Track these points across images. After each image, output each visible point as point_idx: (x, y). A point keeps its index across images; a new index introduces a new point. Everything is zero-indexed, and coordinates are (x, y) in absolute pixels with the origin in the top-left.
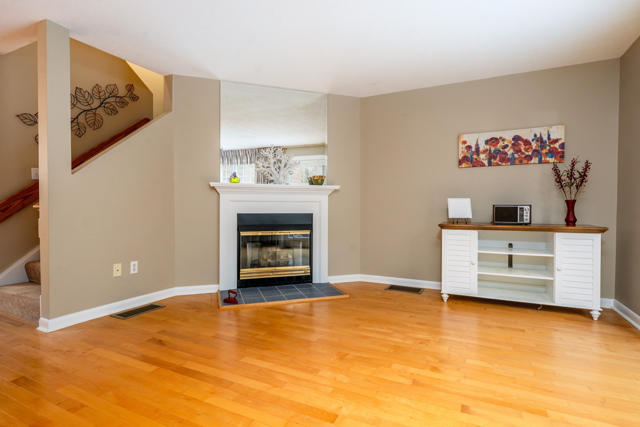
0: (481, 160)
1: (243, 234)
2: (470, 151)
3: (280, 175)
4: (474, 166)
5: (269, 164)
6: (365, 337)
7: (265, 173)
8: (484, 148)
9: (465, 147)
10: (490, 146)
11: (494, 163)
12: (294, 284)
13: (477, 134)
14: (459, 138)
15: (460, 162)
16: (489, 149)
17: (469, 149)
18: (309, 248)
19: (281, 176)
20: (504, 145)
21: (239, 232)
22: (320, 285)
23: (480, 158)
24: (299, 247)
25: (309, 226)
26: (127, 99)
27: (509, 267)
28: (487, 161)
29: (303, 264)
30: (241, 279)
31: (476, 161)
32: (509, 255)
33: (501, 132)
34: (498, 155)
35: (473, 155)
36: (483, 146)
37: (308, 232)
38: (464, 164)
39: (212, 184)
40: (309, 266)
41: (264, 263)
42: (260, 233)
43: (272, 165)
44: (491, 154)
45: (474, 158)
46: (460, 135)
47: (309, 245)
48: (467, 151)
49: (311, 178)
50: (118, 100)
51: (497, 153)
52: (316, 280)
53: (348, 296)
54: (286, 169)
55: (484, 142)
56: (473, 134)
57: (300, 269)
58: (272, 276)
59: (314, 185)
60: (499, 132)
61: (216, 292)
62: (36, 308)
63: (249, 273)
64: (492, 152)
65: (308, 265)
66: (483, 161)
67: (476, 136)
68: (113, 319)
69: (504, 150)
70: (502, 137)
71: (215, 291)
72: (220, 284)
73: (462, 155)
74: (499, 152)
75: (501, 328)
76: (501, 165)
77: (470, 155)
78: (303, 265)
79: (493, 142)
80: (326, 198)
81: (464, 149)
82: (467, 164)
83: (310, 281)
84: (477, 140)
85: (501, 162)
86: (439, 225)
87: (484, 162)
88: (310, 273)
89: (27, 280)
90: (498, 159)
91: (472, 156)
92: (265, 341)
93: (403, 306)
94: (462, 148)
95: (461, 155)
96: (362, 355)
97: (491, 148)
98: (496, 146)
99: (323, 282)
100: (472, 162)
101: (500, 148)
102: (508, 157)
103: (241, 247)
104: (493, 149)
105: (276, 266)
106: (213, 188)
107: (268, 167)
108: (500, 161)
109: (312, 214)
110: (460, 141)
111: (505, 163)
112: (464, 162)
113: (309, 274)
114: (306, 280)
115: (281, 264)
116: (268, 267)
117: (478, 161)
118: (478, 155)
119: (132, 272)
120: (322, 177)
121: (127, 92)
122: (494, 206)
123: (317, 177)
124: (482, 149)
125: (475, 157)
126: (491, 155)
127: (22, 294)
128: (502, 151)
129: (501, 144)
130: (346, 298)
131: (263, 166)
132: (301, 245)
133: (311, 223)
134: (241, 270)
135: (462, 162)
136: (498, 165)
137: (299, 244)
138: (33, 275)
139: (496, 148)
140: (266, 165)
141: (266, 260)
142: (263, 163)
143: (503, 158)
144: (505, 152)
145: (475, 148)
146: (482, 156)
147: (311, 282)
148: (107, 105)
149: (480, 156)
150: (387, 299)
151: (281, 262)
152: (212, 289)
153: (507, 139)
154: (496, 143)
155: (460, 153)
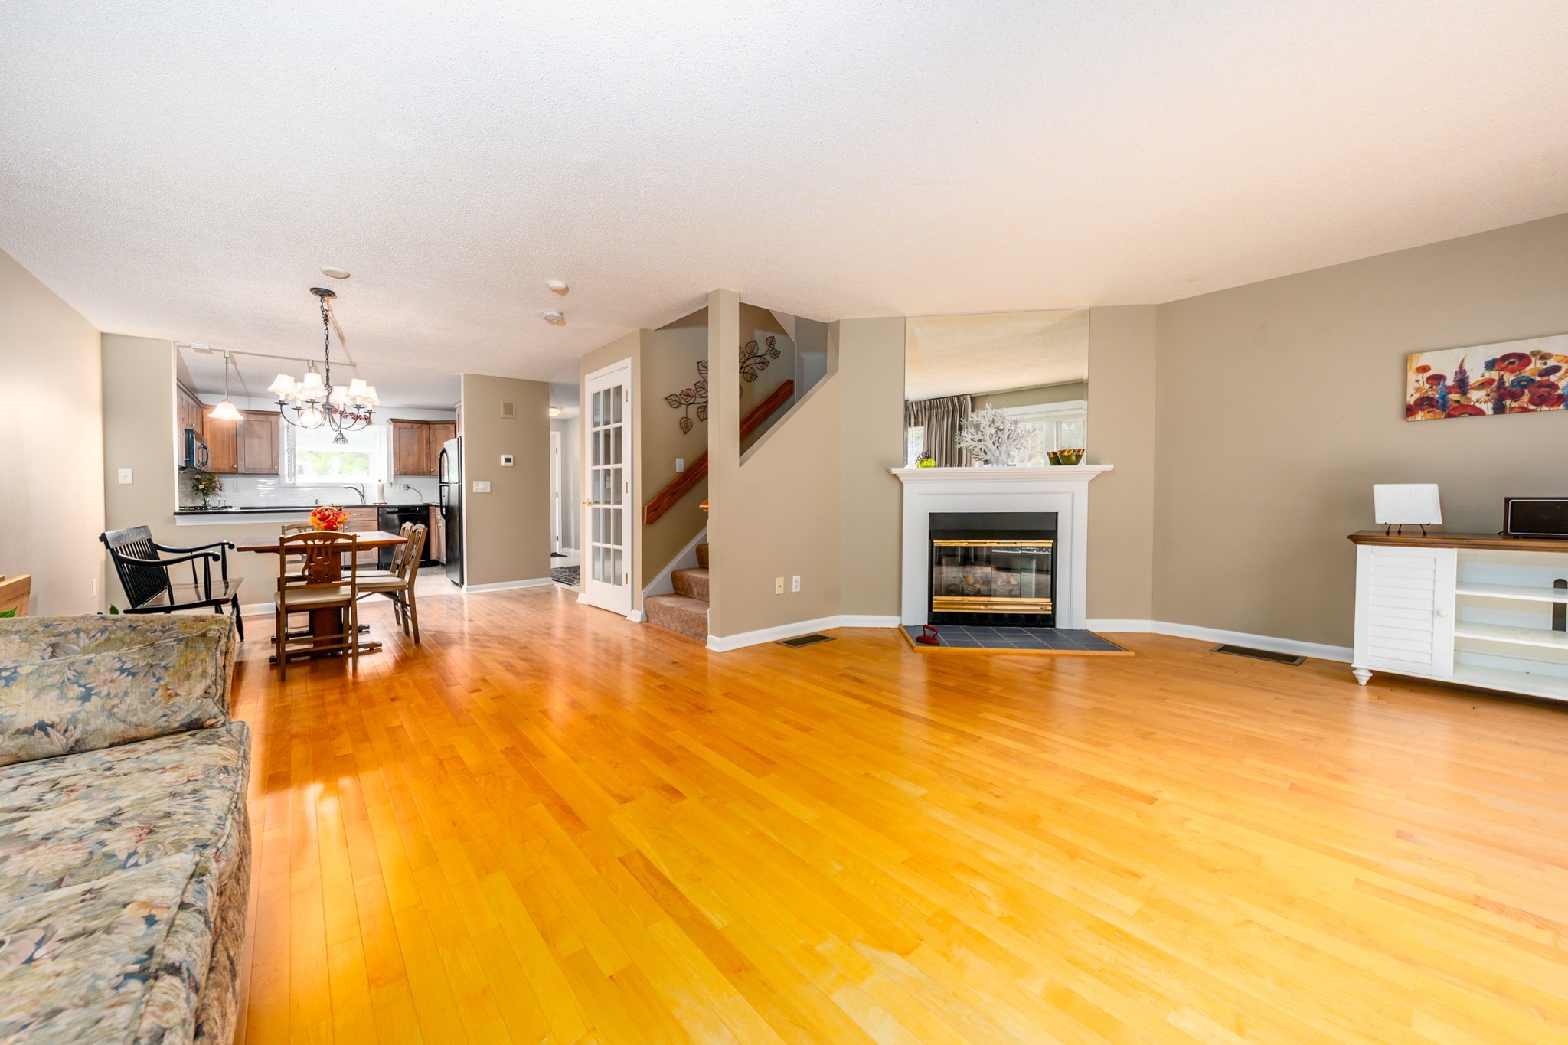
0: (1472, 404)
1: (937, 543)
2: (1440, 386)
3: (1000, 452)
4: (1449, 416)
5: (982, 435)
6: (1182, 716)
7: (976, 449)
8: (1483, 376)
9: (1425, 379)
10: (1502, 373)
11: (1514, 407)
12: (1023, 626)
13: (1462, 350)
14: (1406, 360)
15: (1410, 411)
16: (1497, 378)
17: (1436, 382)
18: (1050, 573)
19: (1002, 453)
20: (1545, 367)
21: (932, 541)
22: (1071, 632)
23: (1469, 399)
24: (1030, 570)
25: (1052, 534)
26: (768, 358)
27: (1553, 629)
28: (1490, 405)
29: (1038, 595)
30: (933, 610)
31: (1457, 405)
32: (1554, 603)
33: (1537, 339)
34: (1526, 391)
35: (1448, 394)
36: (1476, 373)
37: (1048, 544)
38: (1421, 413)
39: (894, 471)
40: (1049, 600)
41: (969, 589)
42: (964, 543)
43: (987, 438)
44: (1505, 388)
45: (1452, 400)
46: (1411, 354)
47: (1048, 566)
48: (1431, 387)
49: (1054, 453)
50: (758, 360)
51: (1525, 387)
52: (1061, 623)
53: (1132, 654)
54: (1010, 441)
55: (1484, 365)
56: (1450, 351)
57: (1033, 604)
58: (982, 610)
59: (1060, 464)
60: (1529, 340)
61: (897, 627)
62: (703, 623)
63: (947, 604)
64: (1507, 384)
65: (1047, 597)
66: (1478, 405)
67: (1457, 355)
68: (780, 647)
69: (1544, 379)
70: (1539, 352)
71: (895, 625)
72: (903, 614)
73: (1417, 396)
74: (1528, 383)
75: (1515, 743)
76: (1534, 410)
77: (1438, 393)
78: (1036, 597)
79: (1513, 363)
80: (1086, 485)
81: (1421, 383)
82: (1429, 412)
83: (1052, 624)
84: (1463, 361)
85: (1533, 404)
86: (1348, 537)
87: (1483, 406)
88: (1052, 611)
89: (672, 591)
90: (1526, 397)
91: (1445, 396)
92: (1004, 698)
93: (1258, 681)
94: (1418, 381)
95: (1412, 395)
96: (1182, 739)
97: (1504, 377)
98: (1519, 370)
99: (1076, 627)
100: (1444, 408)
101: (1534, 375)
102: (1560, 392)
103: (934, 564)
104: (1509, 378)
105: (990, 596)
106: (895, 475)
107: (980, 441)
108: (1531, 401)
109: (1057, 513)
110: (1411, 368)
111: (1547, 406)
112: (1422, 410)
113: (1050, 613)
114: (1044, 622)
115: (998, 593)
116: (975, 595)
117: (1463, 405)
118: (1464, 393)
119: (794, 590)
120: (1079, 451)
121: (768, 347)
122: (1507, 500)
123: (1069, 451)
124: (1474, 378)
125: (1454, 397)
126: (1502, 391)
127: (682, 606)
128: (1538, 382)
129: (1537, 365)
130: (1129, 657)
131: (972, 440)
132: (1034, 565)
133: (1054, 529)
134: (934, 598)
135: (1416, 410)
136: (1525, 410)
137: (1031, 562)
138: (681, 586)
139: (1520, 376)
140: (977, 438)
141: (973, 585)
142: (972, 434)
143: (1543, 395)
144: (1547, 383)
145: (1455, 378)
146: (1475, 396)
147: (1054, 626)
148: (747, 370)
149: (1469, 395)
150: (1220, 666)
151: (998, 589)
152: (891, 622)
153: (1554, 354)
154: (1519, 365)
155: (1410, 390)
